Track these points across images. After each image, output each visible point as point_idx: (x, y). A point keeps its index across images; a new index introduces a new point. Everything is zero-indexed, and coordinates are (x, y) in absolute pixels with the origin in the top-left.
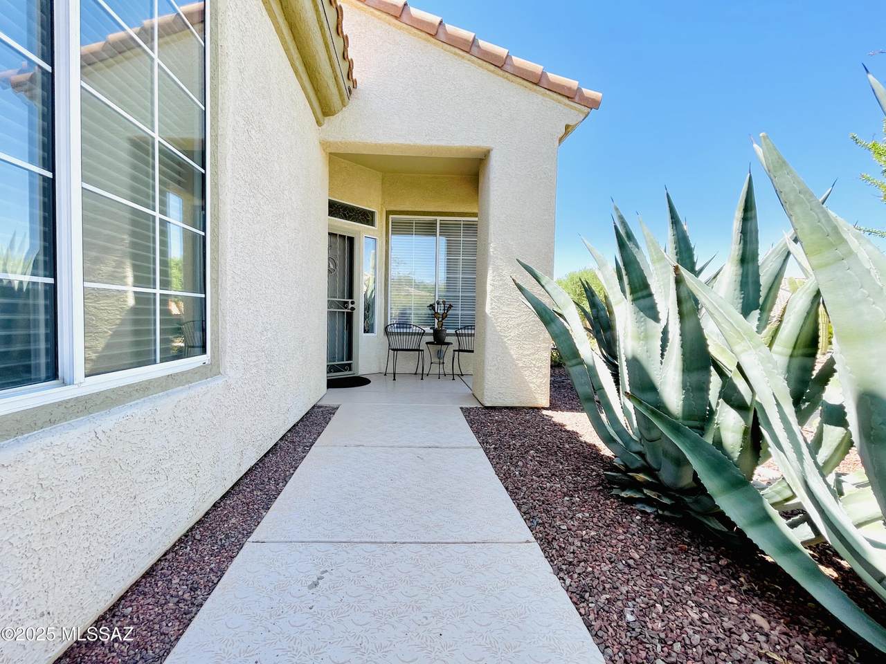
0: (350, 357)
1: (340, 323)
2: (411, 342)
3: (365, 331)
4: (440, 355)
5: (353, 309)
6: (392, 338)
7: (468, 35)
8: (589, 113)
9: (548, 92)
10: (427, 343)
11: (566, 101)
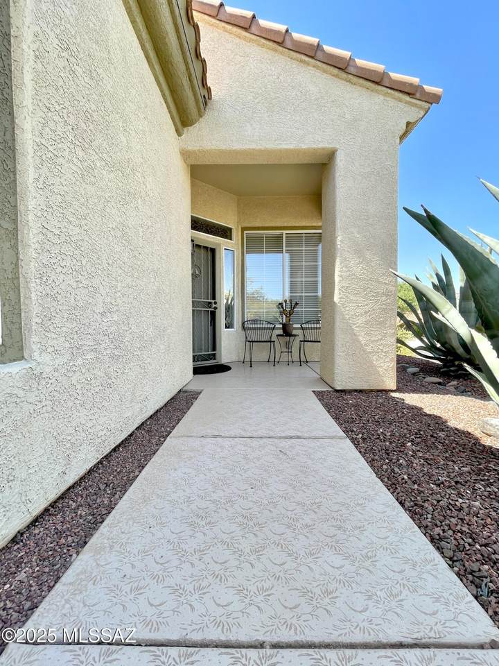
0: (214, 349)
1: (205, 320)
2: (265, 335)
3: (226, 327)
4: (288, 346)
5: (216, 308)
6: (248, 332)
7: (314, 40)
8: (429, 108)
9: (389, 91)
10: (278, 336)
11: (407, 98)
